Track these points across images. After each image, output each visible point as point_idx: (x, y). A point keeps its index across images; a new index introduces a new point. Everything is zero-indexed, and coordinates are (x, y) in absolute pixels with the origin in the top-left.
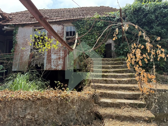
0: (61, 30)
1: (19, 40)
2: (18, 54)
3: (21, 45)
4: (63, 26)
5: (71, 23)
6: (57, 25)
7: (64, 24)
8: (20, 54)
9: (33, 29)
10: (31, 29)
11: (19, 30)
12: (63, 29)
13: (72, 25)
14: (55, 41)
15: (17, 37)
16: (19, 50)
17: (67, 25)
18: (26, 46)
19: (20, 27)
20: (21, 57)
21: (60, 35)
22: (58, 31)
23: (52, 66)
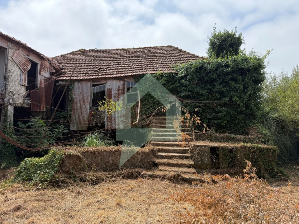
0: (121, 86)
1: (76, 96)
2: (76, 112)
3: (79, 102)
4: (124, 81)
5: (132, 78)
6: (117, 80)
7: (125, 80)
8: (78, 112)
9: (91, 84)
10: (89, 84)
11: (75, 85)
12: (124, 84)
13: (134, 80)
14: (116, 98)
15: (74, 93)
16: (77, 107)
17: (128, 81)
18: (84, 103)
19: (77, 82)
20: (80, 116)
21: (121, 91)
22: (118, 87)
23: (114, 124)
